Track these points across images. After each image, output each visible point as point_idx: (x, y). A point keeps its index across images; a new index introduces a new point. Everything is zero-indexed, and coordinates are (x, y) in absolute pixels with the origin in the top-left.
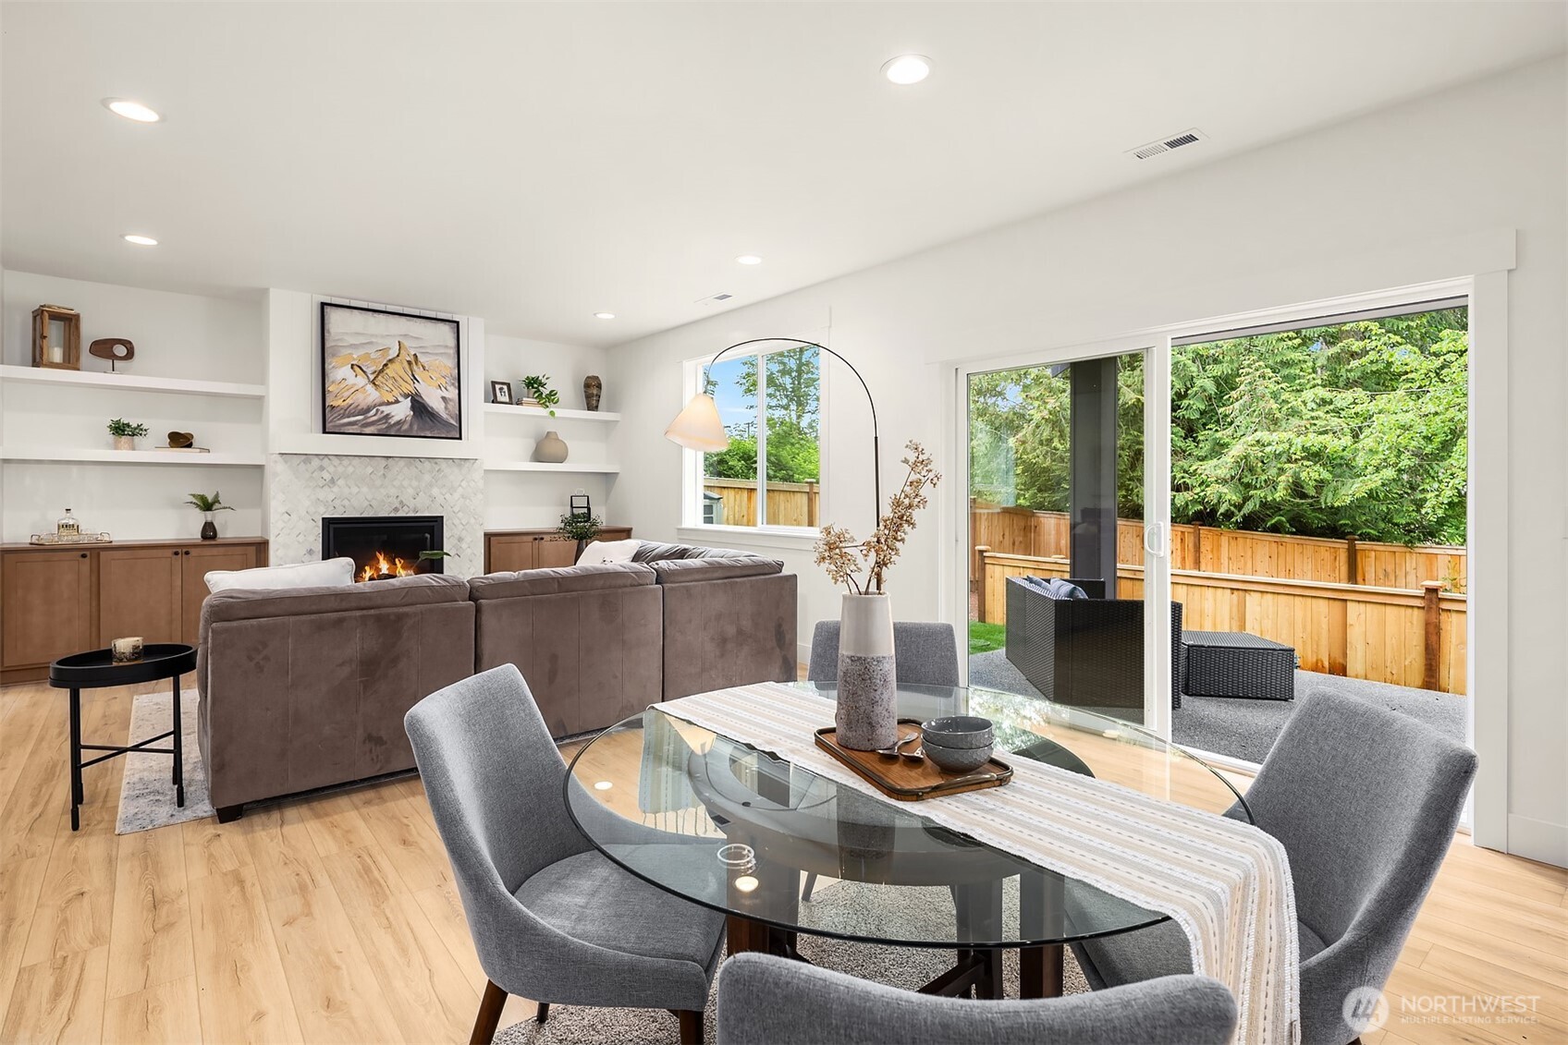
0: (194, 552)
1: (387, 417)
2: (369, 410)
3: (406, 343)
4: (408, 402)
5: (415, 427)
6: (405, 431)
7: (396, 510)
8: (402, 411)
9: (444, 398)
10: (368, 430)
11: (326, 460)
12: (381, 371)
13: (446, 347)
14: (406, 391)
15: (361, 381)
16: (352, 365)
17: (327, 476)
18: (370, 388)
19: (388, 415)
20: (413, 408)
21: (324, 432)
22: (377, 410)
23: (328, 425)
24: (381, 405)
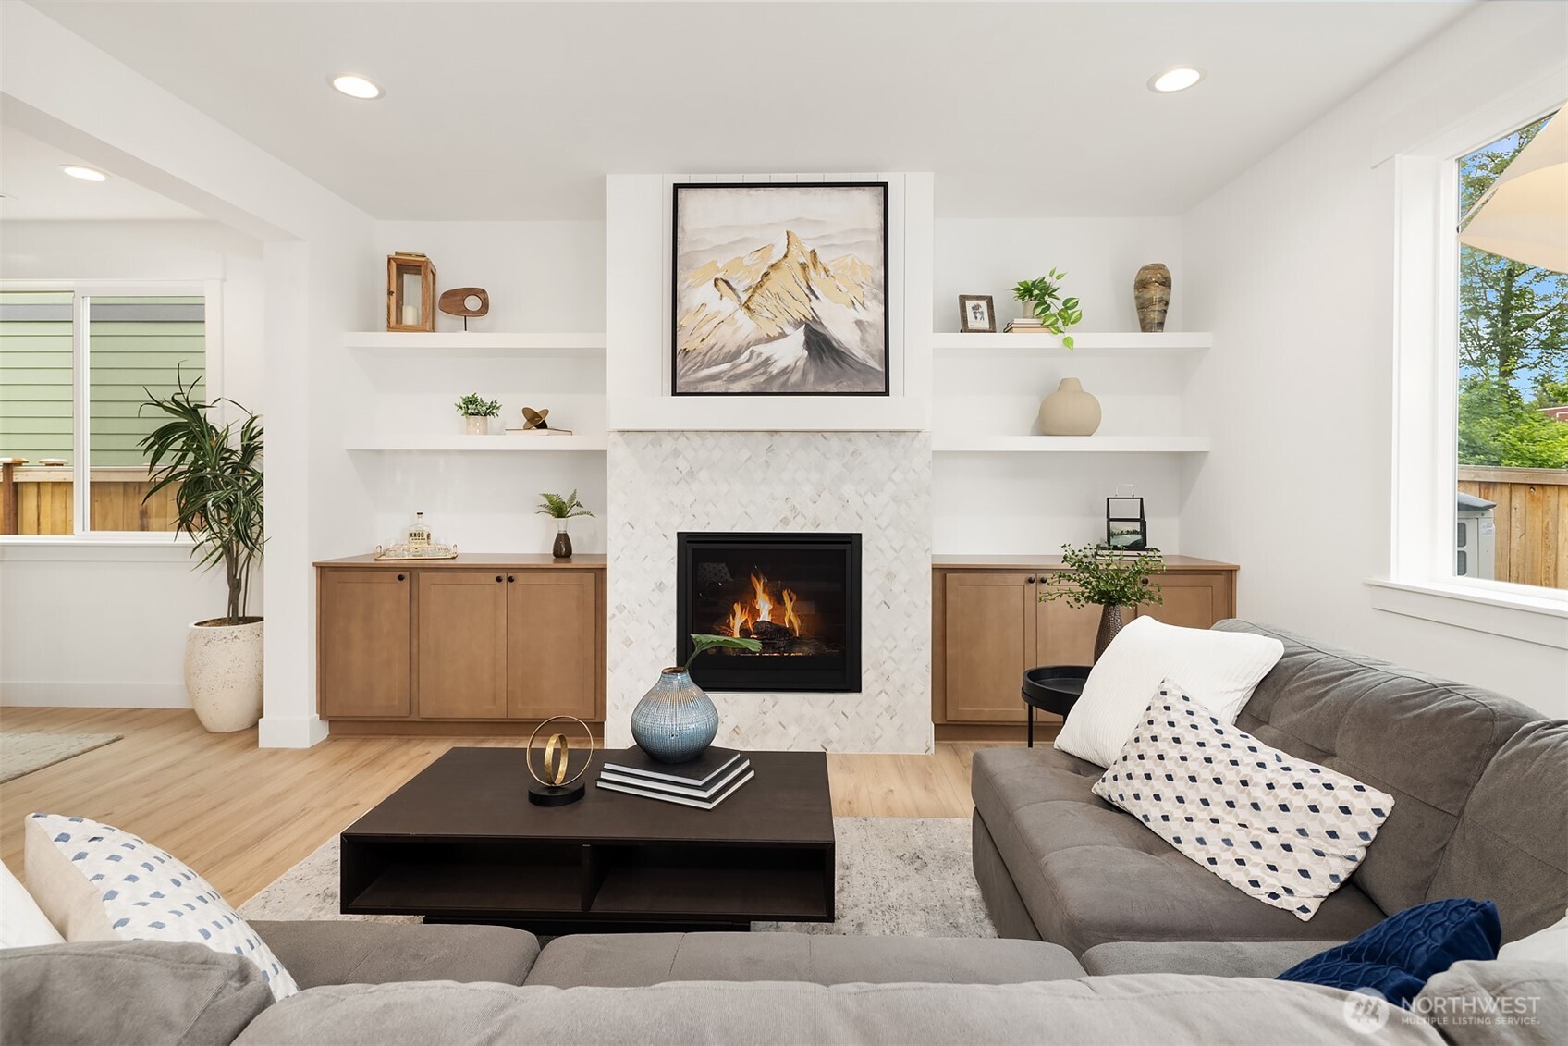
0: (520, 578)
1: (767, 362)
2: (738, 353)
3: (799, 233)
4: (799, 336)
5: (811, 377)
6: (795, 385)
7: (785, 521)
8: (791, 351)
9: (859, 323)
10: (736, 387)
11: (682, 439)
12: (760, 285)
13: (865, 231)
14: (798, 316)
15: (729, 305)
16: (716, 280)
17: (684, 466)
18: (742, 315)
19: (767, 359)
20: (809, 344)
21: (674, 393)
22: (752, 353)
23: (679, 382)
24: (758, 342)
